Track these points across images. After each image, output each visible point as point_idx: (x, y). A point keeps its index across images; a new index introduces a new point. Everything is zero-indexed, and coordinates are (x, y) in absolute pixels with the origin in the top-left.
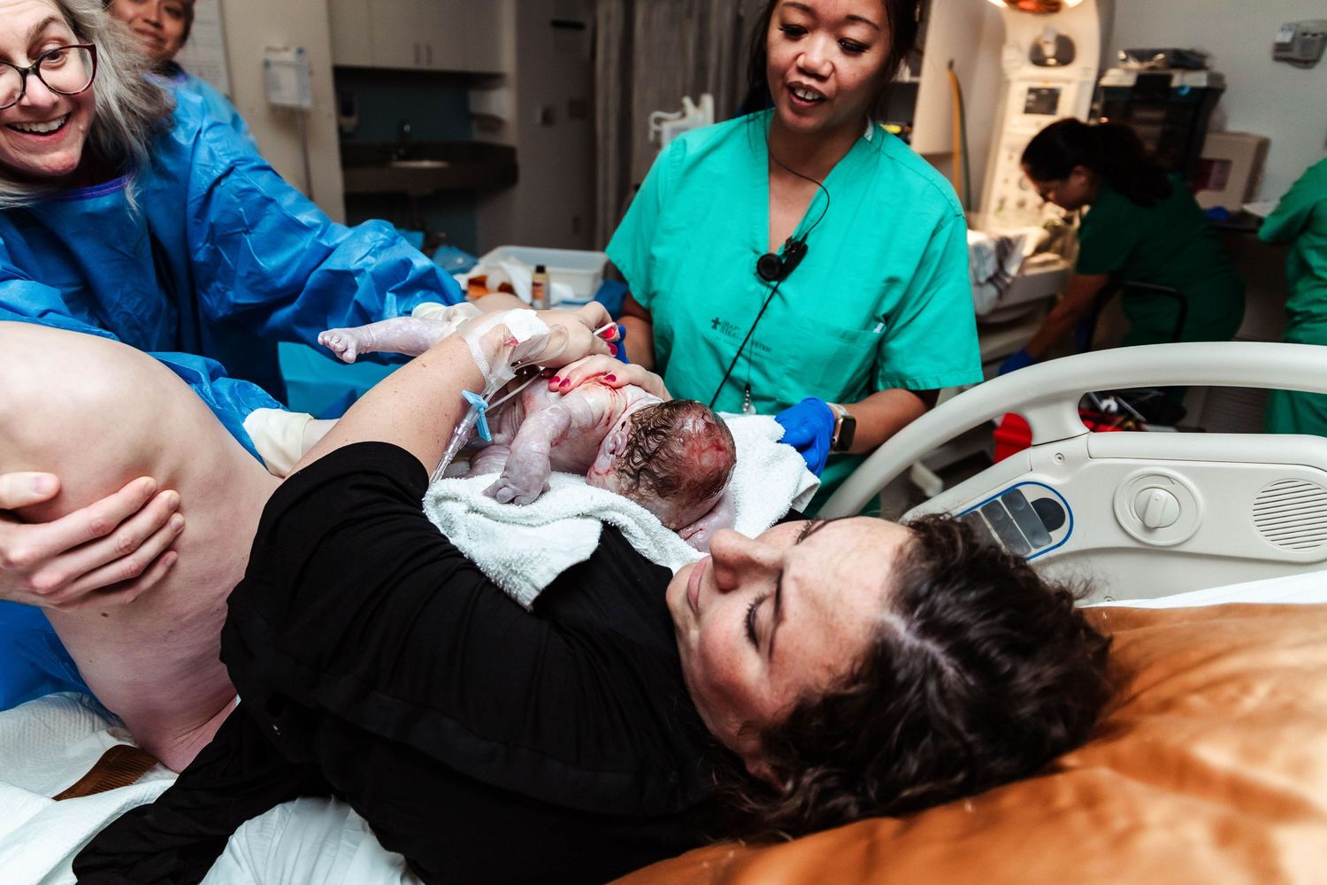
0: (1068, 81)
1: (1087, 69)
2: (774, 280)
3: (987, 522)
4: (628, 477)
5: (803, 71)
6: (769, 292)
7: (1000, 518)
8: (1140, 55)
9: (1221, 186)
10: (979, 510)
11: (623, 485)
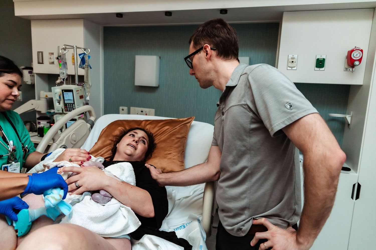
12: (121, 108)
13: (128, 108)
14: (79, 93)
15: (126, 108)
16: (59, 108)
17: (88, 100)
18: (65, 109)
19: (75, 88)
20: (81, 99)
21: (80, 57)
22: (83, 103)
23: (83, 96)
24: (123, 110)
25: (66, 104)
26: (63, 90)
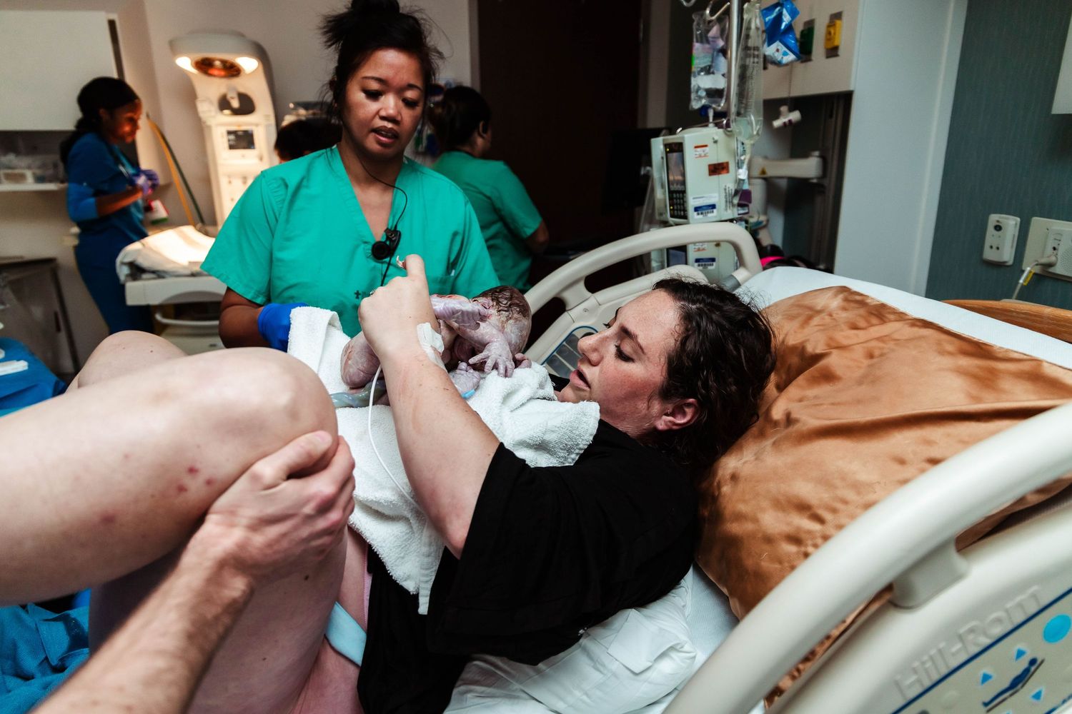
0: (257, 125)
1: (267, 116)
2: (385, 257)
3: (561, 358)
4: (504, 312)
5: (383, 118)
6: (385, 266)
7: (557, 363)
8: (307, 106)
10: (555, 353)
11: (502, 319)
13: (1021, 223)
14: (705, 156)
15: (1011, 223)
16: (662, 205)
17: (740, 182)
18: (670, 210)
19: (690, 137)
20: (715, 177)
21: (767, 19)
22: (725, 189)
23: (727, 163)
24: (998, 228)
25: (671, 192)
26: (666, 146)
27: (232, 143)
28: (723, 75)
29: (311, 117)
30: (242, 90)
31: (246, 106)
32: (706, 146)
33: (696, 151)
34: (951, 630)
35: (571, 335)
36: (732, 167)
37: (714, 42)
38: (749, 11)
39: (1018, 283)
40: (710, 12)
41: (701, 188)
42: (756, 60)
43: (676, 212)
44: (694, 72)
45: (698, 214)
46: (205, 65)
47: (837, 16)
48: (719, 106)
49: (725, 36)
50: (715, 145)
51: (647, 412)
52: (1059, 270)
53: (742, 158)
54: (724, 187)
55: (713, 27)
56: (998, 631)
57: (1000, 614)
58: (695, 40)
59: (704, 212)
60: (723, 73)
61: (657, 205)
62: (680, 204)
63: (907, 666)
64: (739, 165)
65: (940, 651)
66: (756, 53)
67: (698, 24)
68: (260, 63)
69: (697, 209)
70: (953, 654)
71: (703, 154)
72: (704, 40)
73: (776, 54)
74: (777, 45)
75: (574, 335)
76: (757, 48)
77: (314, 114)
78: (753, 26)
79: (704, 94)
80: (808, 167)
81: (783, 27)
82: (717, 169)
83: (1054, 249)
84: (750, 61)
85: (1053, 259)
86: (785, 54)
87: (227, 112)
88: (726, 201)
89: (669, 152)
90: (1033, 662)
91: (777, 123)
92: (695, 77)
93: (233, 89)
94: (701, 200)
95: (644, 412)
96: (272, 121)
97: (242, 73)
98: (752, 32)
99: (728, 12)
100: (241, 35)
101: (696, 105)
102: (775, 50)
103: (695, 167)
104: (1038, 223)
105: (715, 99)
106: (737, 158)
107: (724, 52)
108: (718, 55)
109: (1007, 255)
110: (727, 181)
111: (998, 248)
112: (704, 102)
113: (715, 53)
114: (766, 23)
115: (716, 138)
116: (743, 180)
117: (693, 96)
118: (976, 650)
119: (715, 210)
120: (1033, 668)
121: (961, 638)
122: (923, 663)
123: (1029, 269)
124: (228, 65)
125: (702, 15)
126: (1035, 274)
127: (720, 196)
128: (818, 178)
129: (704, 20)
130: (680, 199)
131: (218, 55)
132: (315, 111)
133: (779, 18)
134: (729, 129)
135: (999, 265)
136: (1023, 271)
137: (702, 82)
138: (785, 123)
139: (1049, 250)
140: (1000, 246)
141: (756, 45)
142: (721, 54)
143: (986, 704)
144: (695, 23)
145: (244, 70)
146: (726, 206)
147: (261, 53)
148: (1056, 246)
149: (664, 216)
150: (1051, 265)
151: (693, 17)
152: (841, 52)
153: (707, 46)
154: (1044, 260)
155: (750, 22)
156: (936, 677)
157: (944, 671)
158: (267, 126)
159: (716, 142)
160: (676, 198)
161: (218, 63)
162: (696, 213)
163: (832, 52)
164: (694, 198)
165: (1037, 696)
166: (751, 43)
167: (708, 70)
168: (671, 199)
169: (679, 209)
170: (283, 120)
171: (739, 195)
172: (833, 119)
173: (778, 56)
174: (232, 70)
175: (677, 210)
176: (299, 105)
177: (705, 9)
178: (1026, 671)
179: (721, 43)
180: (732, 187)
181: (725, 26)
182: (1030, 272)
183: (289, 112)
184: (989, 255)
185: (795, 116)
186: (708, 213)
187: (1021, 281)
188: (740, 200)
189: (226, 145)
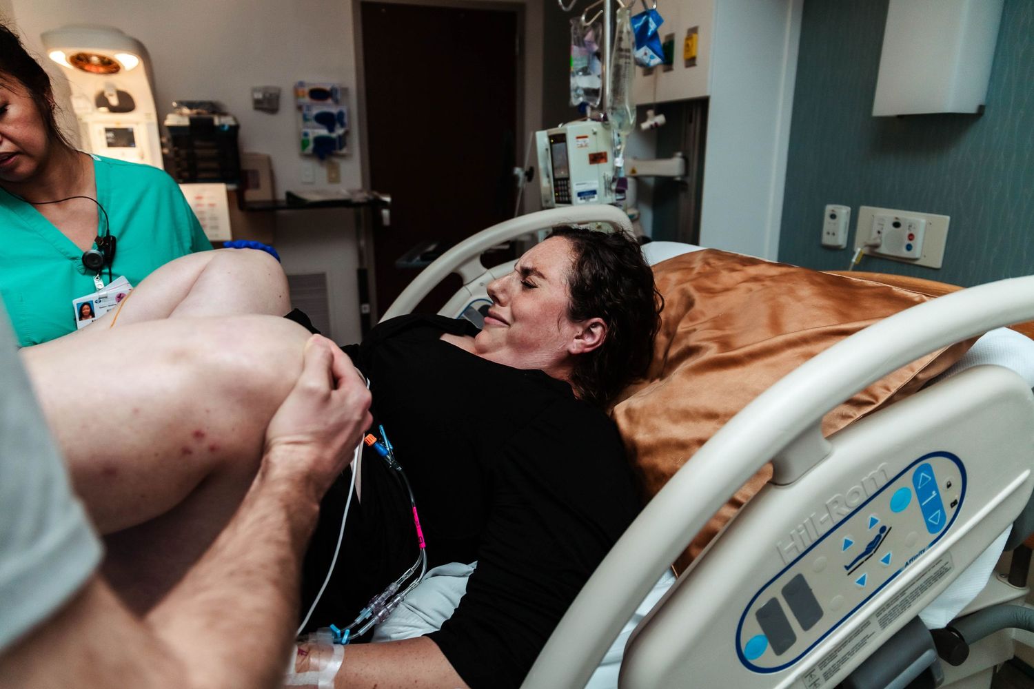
0: (137, 123)
1: (148, 115)
8: (190, 105)
9: (257, 186)
12: (829, 208)
13: (852, 211)
14: (586, 146)
15: (844, 212)
16: (548, 193)
17: (617, 169)
18: (556, 196)
19: (572, 129)
20: (595, 166)
21: (636, 26)
22: (604, 177)
23: (605, 153)
24: (833, 216)
25: (555, 180)
26: (550, 137)
27: (110, 140)
28: (599, 76)
29: (196, 116)
30: (121, 88)
31: (126, 104)
32: (586, 137)
33: (578, 141)
34: (820, 501)
35: (469, 307)
36: (610, 156)
37: (590, 45)
38: (621, 17)
39: (850, 262)
40: (586, 19)
41: (583, 176)
42: (628, 61)
43: (561, 198)
44: (573, 73)
45: (581, 199)
46: (80, 61)
47: (693, 31)
48: (596, 104)
49: (599, 41)
50: (594, 136)
51: (558, 334)
52: (883, 250)
53: (618, 147)
54: (603, 175)
55: (588, 32)
56: (856, 502)
57: (857, 487)
58: (573, 42)
59: (586, 197)
60: (598, 74)
61: (543, 192)
62: (565, 191)
63: (787, 534)
64: (616, 154)
65: (811, 519)
66: (628, 54)
67: (576, 29)
68: (141, 59)
69: (580, 194)
70: (822, 523)
71: (584, 145)
72: (581, 43)
73: (645, 57)
74: (644, 49)
75: (472, 308)
76: (628, 50)
77: (198, 113)
78: (625, 30)
79: (581, 92)
80: (672, 167)
81: (649, 34)
82: (596, 158)
83: (879, 232)
84: (622, 62)
85: (878, 241)
86: (652, 57)
87: (104, 109)
88: (606, 188)
89: (554, 143)
90: (883, 529)
91: (645, 126)
92: (574, 76)
93: (110, 86)
94: (584, 186)
95: (556, 334)
96: (154, 119)
97: (121, 71)
98: (624, 36)
99: (601, 20)
100: (119, 32)
101: (576, 101)
102: (643, 53)
103: (577, 156)
104: (865, 211)
105: (591, 97)
106: (614, 149)
107: (599, 55)
108: (593, 58)
109: (841, 240)
110: (605, 170)
111: (834, 234)
112: (581, 99)
113: (591, 56)
114: (635, 30)
115: (595, 130)
116: (620, 168)
117: (573, 94)
118: (840, 518)
119: (596, 196)
120: (883, 535)
121: (828, 508)
122: (799, 531)
123: (859, 250)
124: (106, 60)
125: (579, 20)
126: (864, 255)
127: (600, 182)
128: (681, 176)
129: (581, 26)
130: (564, 185)
131: (95, 52)
132: (199, 110)
133: (646, 24)
134: (606, 122)
135: (835, 249)
136: (854, 253)
137: (580, 82)
138: (651, 126)
139: (875, 234)
140: (835, 231)
141: (628, 47)
142: (596, 58)
143: (847, 568)
144: (573, 28)
145: (124, 67)
146: (606, 191)
147: (141, 50)
148: (880, 230)
149: (550, 202)
150: (877, 246)
151: (571, 22)
152: (698, 61)
153: (583, 49)
154: (871, 242)
155: (622, 26)
156: (809, 544)
157: (816, 538)
158: (149, 125)
159: (595, 133)
160: (561, 185)
161: (95, 59)
162: (579, 198)
163: (691, 62)
164: (577, 184)
165: (886, 560)
166: (624, 45)
167: (586, 71)
168: (556, 186)
169: (563, 195)
170: (165, 118)
171: (617, 181)
172: (692, 125)
173: (646, 60)
174: (110, 67)
175: (562, 196)
176: (182, 104)
177: (581, 15)
178: (878, 537)
179: (596, 48)
180: (610, 174)
181: (598, 32)
182: (860, 252)
183: (172, 111)
184: (827, 240)
185: (660, 119)
186: (590, 198)
187: (854, 260)
188: (618, 185)
189: (104, 143)
